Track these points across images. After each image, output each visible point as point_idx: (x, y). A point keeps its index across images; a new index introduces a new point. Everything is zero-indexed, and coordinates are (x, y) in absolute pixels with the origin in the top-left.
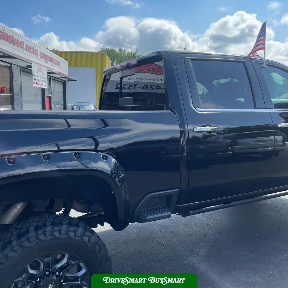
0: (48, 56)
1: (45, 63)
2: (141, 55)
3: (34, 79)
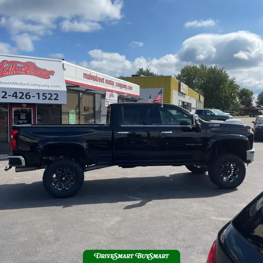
0: (122, 84)
1: (120, 89)
2: (220, 70)
3: (107, 102)
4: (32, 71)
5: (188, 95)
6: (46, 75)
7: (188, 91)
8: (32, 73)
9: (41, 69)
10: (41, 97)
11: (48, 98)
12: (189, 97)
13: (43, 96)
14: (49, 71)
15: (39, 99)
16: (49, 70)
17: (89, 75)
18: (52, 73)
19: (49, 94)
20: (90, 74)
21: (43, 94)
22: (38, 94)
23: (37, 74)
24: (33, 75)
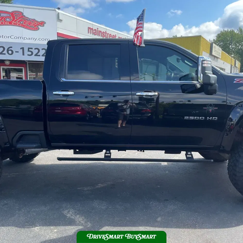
4: (18, 22)
5: (221, 59)
6: (35, 26)
7: (222, 54)
8: (17, 24)
9: (29, 19)
10: (26, 52)
11: (34, 54)
12: (223, 62)
13: (29, 51)
14: (39, 21)
15: (23, 54)
16: (39, 19)
17: (95, 30)
18: (42, 24)
19: (35, 49)
20: (98, 29)
21: (29, 48)
22: (23, 48)
23: (24, 24)
24: (19, 26)
